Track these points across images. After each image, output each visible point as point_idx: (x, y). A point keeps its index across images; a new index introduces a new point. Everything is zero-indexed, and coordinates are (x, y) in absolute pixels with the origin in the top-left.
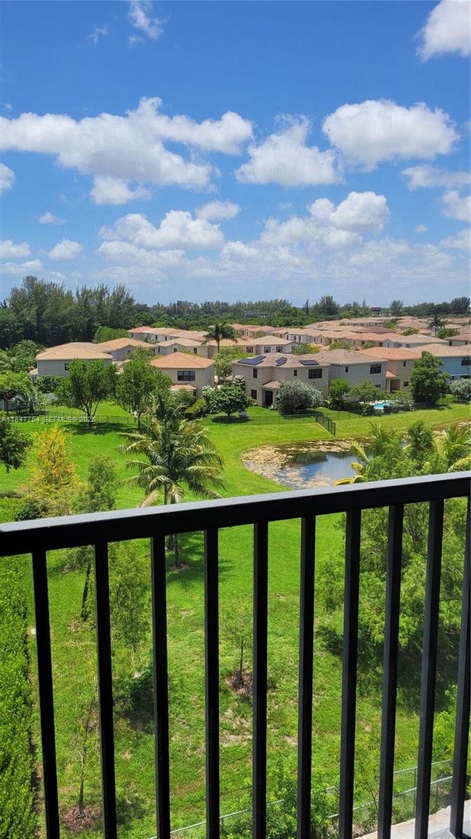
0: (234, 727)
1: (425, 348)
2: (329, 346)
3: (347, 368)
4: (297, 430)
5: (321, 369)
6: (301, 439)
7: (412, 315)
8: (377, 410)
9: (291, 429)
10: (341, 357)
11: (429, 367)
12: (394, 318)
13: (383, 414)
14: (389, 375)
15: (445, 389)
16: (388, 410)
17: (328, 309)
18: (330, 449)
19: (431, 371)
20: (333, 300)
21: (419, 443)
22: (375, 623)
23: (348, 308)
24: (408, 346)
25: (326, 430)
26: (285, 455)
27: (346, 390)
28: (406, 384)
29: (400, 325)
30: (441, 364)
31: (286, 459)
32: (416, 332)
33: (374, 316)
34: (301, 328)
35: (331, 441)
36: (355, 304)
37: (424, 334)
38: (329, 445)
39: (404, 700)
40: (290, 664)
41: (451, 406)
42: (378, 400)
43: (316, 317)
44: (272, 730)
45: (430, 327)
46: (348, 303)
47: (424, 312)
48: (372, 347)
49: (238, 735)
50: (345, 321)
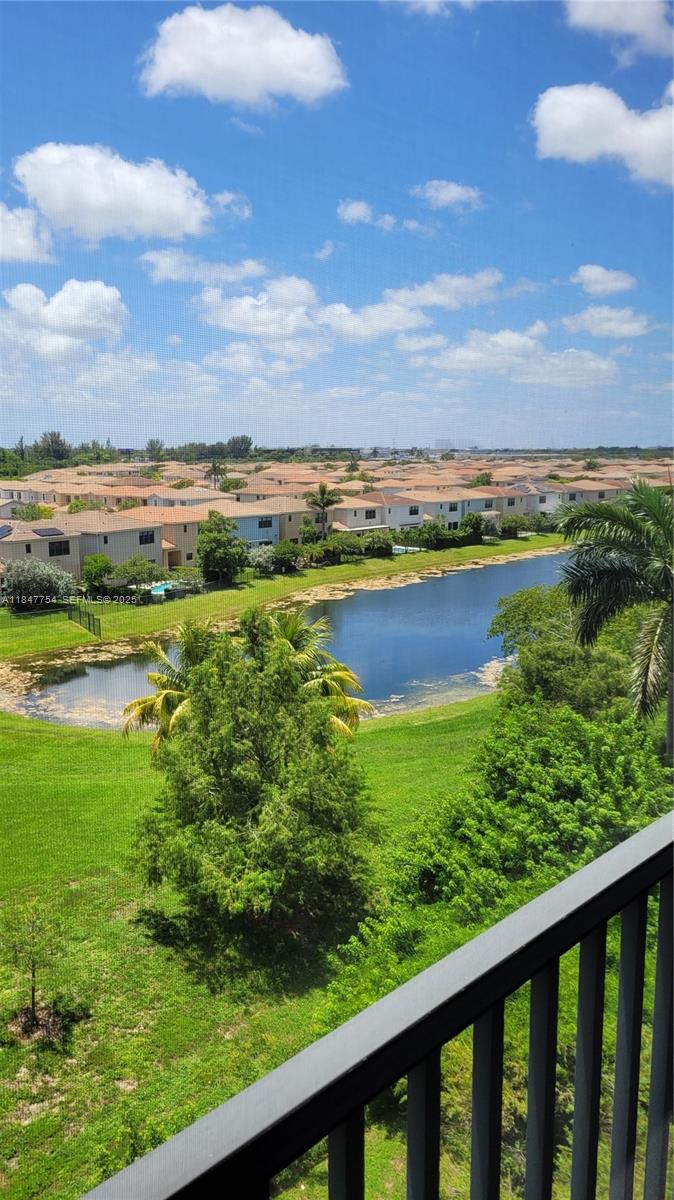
0: (35, 1091)
1: (210, 506)
2: (67, 507)
3: (106, 538)
4: (41, 633)
5: (67, 542)
6: (50, 648)
7: (177, 460)
8: (156, 595)
9: (31, 633)
10: (93, 522)
11: (219, 532)
12: (154, 464)
13: (165, 600)
14: (166, 545)
15: (243, 562)
16: (170, 595)
17: (55, 451)
18: (96, 657)
19: (223, 537)
20: (61, 438)
21: (257, 635)
22: (225, 888)
23: (84, 449)
24: (183, 503)
25: (85, 631)
26: (29, 674)
27: (108, 570)
28: (189, 557)
29: (165, 474)
30: (235, 528)
31: (31, 679)
32: (190, 484)
33: (124, 462)
34: (18, 480)
35: (95, 645)
36: (94, 443)
37: (202, 486)
38: (94, 651)
39: (269, 985)
40: (105, 976)
41: (252, 583)
42: (157, 581)
43: (37, 463)
44: (95, 1079)
45: (208, 476)
46: (85, 442)
47: (193, 455)
48: (133, 506)
49: (42, 1101)
50: (83, 468)
